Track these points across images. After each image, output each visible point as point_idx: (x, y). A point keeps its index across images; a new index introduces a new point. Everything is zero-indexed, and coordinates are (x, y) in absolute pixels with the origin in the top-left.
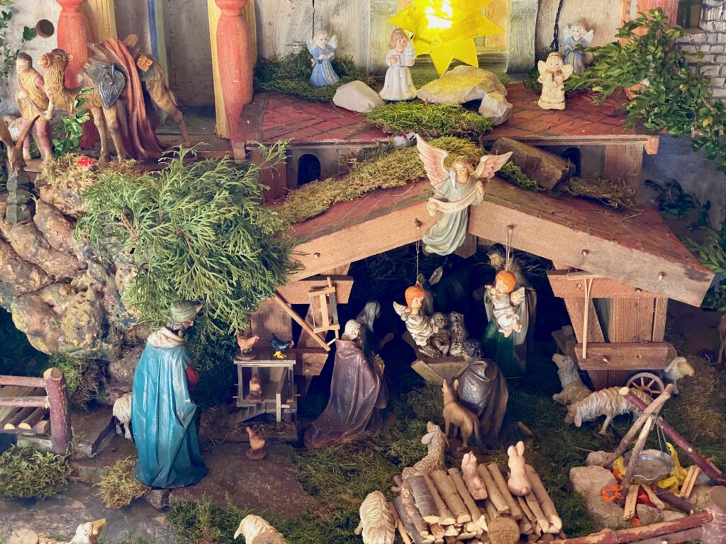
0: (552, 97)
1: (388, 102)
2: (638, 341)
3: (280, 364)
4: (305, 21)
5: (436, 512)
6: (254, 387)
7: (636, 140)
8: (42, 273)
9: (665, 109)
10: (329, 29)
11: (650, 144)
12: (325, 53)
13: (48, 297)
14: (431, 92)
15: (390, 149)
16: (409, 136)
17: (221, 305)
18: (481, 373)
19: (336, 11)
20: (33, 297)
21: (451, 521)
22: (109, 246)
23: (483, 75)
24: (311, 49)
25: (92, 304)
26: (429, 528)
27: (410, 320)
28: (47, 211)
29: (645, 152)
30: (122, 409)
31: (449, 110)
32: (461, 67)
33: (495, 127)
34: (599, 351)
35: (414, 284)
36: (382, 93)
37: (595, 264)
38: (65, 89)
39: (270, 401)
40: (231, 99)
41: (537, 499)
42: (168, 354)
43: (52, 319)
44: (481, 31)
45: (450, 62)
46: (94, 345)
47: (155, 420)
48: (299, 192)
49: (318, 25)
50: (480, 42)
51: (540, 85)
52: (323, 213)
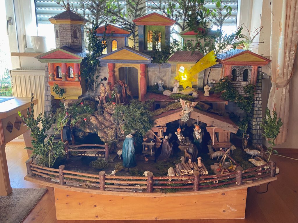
0: (207, 94)
1: (174, 94)
2: (224, 142)
3: (152, 144)
4: (158, 78)
5: (183, 169)
6: (146, 149)
7: (223, 102)
8: (104, 125)
9: (229, 96)
10: (162, 80)
11: (226, 103)
12: (161, 84)
13: (105, 130)
14: (183, 92)
15: (174, 102)
16: (178, 100)
17: (141, 130)
18: (192, 147)
19: (164, 76)
20: (102, 130)
21: (186, 171)
22: (118, 119)
23: (193, 89)
24: (159, 84)
25: (114, 131)
26: (182, 172)
27: (178, 135)
28: (106, 113)
29: (225, 104)
30: (119, 153)
31: (186, 95)
32: (188, 88)
33: (195, 99)
34: (217, 144)
35: (179, 128)
36: (173, 92)
37: (215, 124)
38: (110, 90)
39: (149, 152)
40: (142, 93)
41: (203, 168)
42: (130, 139)
43: (106, 134)
44: (193, 80)
45: (186, 86)
46: (114, 139)
47: (127, 153)
48: (156, 111)
49: (160, 79)
50: (192, 83)
51: (204, 91)
52: (161, 114)
